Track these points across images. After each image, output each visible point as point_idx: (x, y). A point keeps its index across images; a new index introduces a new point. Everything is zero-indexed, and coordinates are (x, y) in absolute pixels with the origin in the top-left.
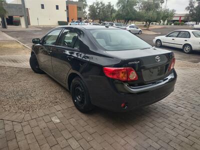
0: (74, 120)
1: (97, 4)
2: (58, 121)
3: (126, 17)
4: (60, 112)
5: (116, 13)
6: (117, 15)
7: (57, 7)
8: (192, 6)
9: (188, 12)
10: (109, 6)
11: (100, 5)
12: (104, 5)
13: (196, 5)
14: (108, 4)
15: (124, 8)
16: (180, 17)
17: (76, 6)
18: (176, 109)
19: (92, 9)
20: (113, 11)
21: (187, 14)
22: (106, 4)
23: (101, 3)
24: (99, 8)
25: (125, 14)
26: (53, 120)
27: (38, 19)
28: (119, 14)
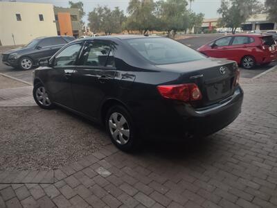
0: (129, 169)
1: (100, 10)
2: (107, 173)
3: (143, 26)
4: (103, 160)
5: (128, 22)
6: (130, 24)
7: (41, 18)
8: (225, 8)
9: (221, 16)
10: (117, 12)
11: (104, 12)
12: (109, 11)
13: (230, 6)
14: (114, 9)
15: (138, 14)
16: (210, 23)
17: (69, 14)
18: (254, 136)
19: (93, 17)
20: (123, 18)
21: (220, 19)
22: (112, 9)
23: (105, 9)
24: (103, 16)
25: (140, 22)
26: (99, 173)
27: (13, 36)
28: (133, 22)
